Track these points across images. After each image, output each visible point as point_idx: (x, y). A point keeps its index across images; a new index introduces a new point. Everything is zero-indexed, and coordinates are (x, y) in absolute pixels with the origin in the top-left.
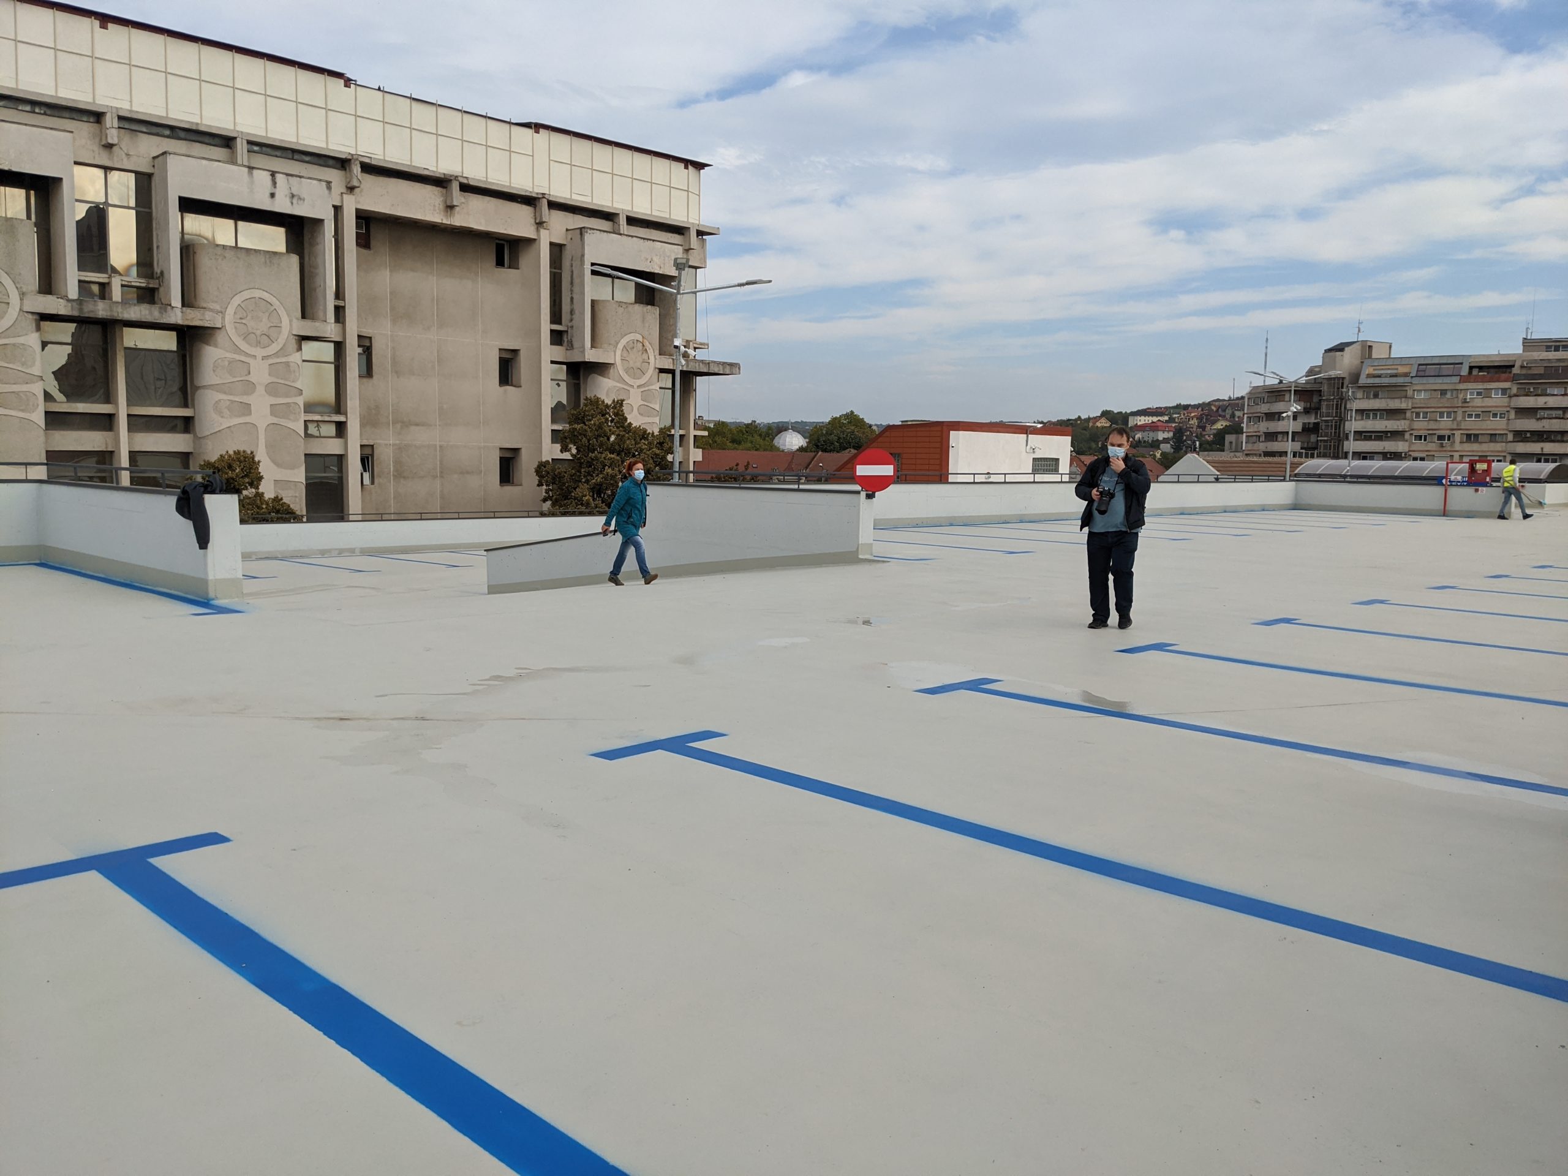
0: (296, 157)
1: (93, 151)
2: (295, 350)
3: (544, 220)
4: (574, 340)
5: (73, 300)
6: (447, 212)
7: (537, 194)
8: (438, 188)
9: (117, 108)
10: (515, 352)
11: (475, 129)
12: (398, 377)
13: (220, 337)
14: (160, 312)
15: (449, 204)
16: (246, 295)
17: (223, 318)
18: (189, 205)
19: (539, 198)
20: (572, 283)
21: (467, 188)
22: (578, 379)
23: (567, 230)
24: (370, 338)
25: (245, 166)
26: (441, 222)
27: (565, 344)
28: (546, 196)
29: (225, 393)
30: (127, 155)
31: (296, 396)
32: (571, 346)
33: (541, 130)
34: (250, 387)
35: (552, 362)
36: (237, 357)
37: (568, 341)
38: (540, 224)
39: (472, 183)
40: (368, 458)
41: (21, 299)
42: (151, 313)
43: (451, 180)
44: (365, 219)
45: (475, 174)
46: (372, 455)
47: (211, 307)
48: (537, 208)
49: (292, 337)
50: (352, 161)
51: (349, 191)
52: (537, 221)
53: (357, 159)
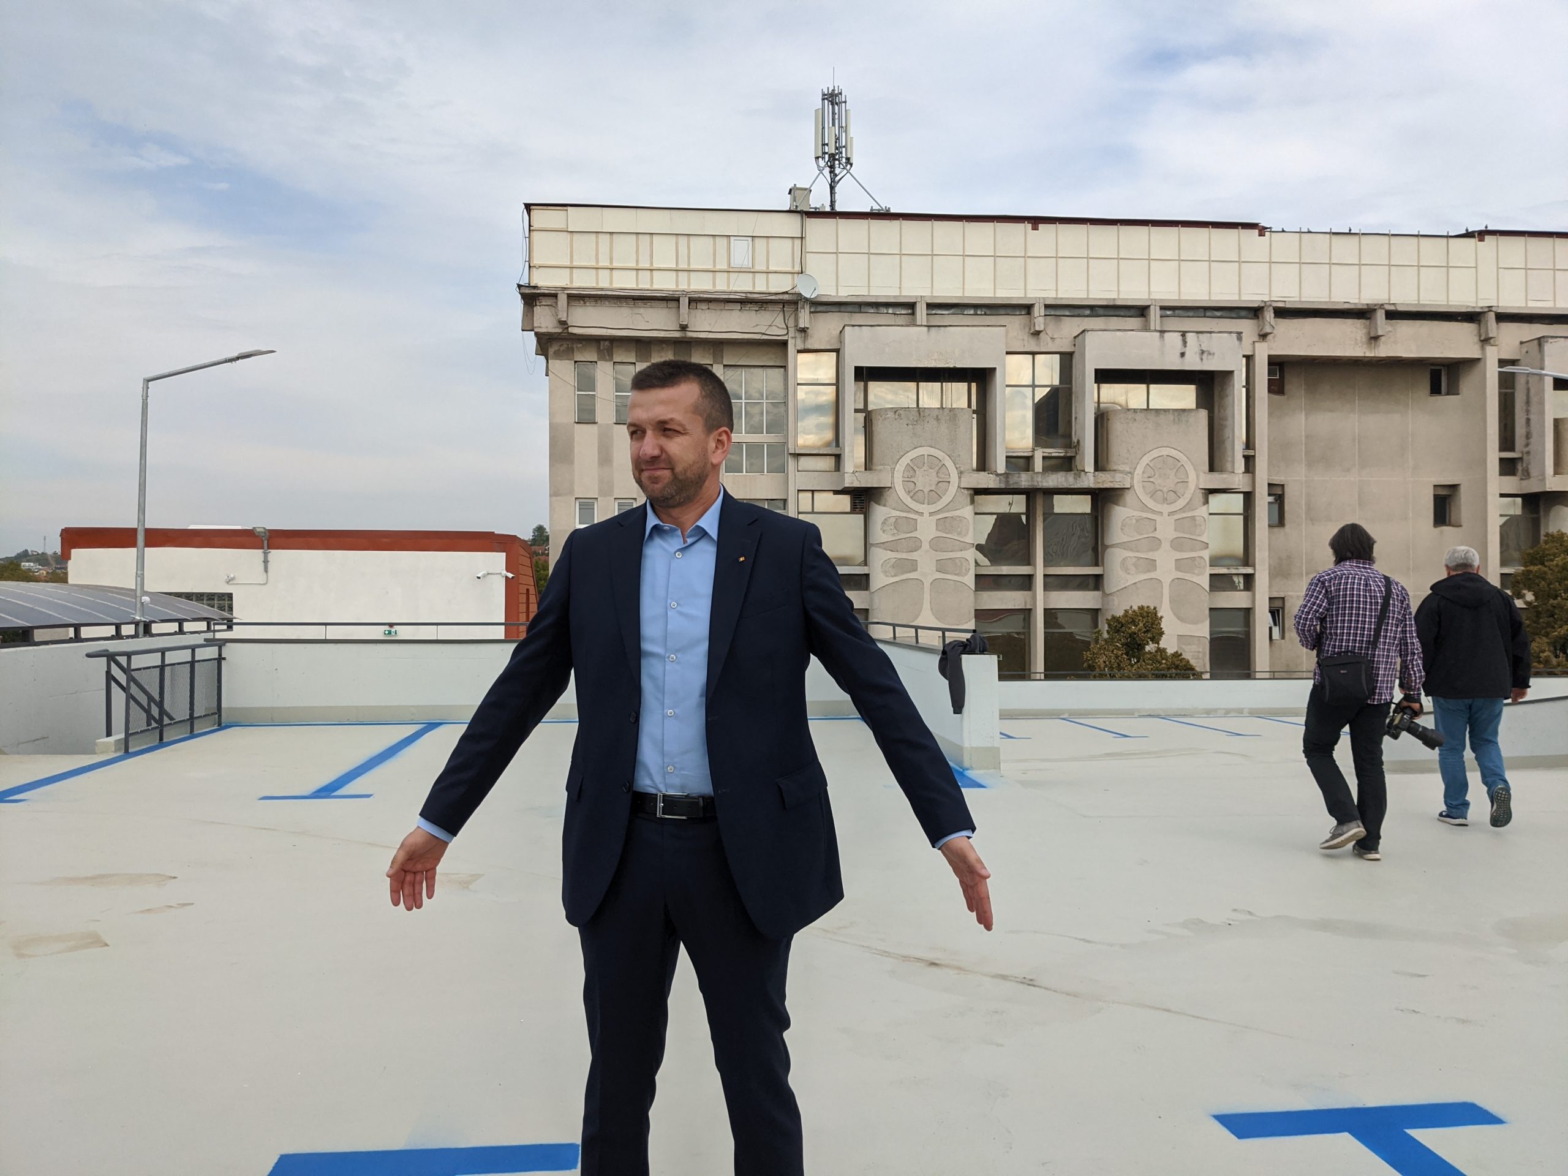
0: (1208, 314)
1: (1023, 340)
2: (1201, 503)
3: (1491, 335)
4: (1530, 467)
5: (1001, 475)
6: (1371, 343)
7: (1482, 308)
8: (1360, 321)
9: (1044, 298)
10: (1454, 487)
11: (1405, 251)
12: (1313, 524)
13: (1129, 497)
14: (1075, 478)
15: (1372, 335)
16: (1155, 453)
17: (1132, 478)
18: (1105, 376)
19: (1485, 312)
20: (1528, 402)
21: (1393, 315)
22: (1537, 512)
23: (1521, 343)
24: (1283, 486)
25: (1156, 331)
26: (1363, 355)
27: (1520, 472)
28: (1493, 309)
29: (1132, 550)
30: (1052, 338)
31: (1201, 549)
32: (1527, 475)
33: (1487, 238)
34: (1155, 544)
35: (1502, 495)
36: (1145, 515)
37: (1523, 470)
38: (1485, 341)
39: (1400, 309)
40: (1278, 611)
41: (960, 478)
42: (1067, 480)
43: (1376, 309)
44: (1279, 366)
45: (1405, 297)
46: (1283, 608)
47: (1122, 469)
48: (1482, 325)
49: (1199, 491)
50: (1265, 309)
51: (1262, 338)
52: (1482, 339)
53: (1270, 305)
